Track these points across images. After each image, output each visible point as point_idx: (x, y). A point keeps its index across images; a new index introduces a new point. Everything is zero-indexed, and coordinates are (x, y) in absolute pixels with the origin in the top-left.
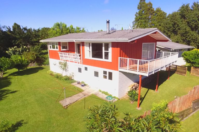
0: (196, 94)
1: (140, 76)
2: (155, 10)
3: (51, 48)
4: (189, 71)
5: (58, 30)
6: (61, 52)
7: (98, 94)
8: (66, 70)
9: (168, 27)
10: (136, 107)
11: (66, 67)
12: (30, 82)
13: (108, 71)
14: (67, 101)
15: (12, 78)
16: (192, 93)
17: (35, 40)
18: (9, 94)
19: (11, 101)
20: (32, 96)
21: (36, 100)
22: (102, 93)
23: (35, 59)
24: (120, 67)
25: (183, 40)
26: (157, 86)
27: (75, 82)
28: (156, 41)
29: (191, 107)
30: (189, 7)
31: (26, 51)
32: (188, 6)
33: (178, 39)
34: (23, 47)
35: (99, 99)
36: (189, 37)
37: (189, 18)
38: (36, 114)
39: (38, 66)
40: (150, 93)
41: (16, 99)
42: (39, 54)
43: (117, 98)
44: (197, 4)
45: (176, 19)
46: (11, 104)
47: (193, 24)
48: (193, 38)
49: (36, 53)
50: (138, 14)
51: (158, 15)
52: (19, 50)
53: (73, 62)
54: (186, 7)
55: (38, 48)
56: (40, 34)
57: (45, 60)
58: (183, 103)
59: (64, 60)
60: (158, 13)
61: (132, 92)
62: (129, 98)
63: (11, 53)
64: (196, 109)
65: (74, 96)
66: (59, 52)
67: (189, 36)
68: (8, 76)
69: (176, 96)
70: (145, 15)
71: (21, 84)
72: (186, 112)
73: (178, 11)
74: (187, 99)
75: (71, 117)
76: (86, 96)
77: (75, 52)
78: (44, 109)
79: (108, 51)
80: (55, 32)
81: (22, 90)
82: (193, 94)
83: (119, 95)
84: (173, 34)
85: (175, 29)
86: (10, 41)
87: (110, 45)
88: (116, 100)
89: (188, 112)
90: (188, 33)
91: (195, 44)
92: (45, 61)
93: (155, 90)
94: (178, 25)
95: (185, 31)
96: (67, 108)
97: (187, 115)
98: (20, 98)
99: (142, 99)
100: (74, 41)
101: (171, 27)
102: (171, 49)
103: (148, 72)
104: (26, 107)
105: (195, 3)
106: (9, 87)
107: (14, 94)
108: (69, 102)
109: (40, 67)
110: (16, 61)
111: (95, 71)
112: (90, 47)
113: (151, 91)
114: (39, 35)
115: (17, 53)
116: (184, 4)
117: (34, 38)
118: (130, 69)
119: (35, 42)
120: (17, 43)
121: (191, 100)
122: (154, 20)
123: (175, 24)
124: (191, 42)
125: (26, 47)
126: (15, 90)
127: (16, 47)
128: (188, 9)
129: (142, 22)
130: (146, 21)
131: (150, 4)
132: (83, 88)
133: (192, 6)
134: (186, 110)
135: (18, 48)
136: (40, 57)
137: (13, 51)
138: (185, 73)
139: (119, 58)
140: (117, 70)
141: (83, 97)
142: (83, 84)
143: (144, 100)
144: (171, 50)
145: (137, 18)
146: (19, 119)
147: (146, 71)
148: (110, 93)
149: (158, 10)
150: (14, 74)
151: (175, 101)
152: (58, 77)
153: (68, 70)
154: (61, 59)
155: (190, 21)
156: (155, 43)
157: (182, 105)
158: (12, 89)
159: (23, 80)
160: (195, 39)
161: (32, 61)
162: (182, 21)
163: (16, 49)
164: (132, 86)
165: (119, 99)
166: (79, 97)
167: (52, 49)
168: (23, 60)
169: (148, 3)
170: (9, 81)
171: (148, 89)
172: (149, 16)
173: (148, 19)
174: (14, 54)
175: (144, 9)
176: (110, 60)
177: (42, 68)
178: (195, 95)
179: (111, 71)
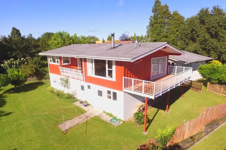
0: (209, 116)
1: (146, 99)
2: (172, 13)
3: (51, 61)
4: (205, 87)
5: (60, 40)
6: (62, 67)
7: (102, 116)
8: (68, 87)
9: (186, 34)
10: (143, 131)
11: (68, 84)
12: (27, 101)
13: (112, 91)
14: (67, 125)
15: (7, 96)
16: (204, 116)
17: (34, 51)
18: (3, 117)
19: (4, 125)
20: (29, 119)
21: (33, 124)
22: (107, 114)
23: (34, 73)
24: (125, 87)
25: (202, 48)
26: (167, 106)
27: (77, 100)
28: (168, 54)
29: (204, 130)
30: (209, 12)
31: (24, 63)
32: (208, 10)
33: (196, 48)
34: (20, 59)
35: (103, 122)
36: (208, 46)
37: (208, 24)
38: (31, 140)
39: (38, 81)
40: (159, 114)
41: (10, 123)
42: (38, 67)
43: (122, 121)
44: (217, 8)
45: (194, 24)
46: (4, 130)
47: (213, 31)
48: (213, 47)
49: (36, 66)
50: (153, 18)
51: (175, 19)
52: (16, 63)
53: (75, 78)
54: (205, 11)
55: (37, 60)
56: (40, 44)
57: (45, 73)
58: (194, 127)
59: (65, 76)
60: (175, 16)
61: (139, 115)
62: (136, 121)
63: (6, 67)
64: (209, 132)
65: (76, 118)
66: (60, 67)
67: (208, 44)
68: (2, 94)
69: (185, 120)
70: (160, 19)
71: (17, 103)
72: (198, 137)
73: (197, 15)
74: (198, 122)
75: (70, 144)
76: (88, 118)
77: (77, 66)
78: (41, 134)
79: (112, 69)
80: (56, 42)
81: (18, 112)
82: (206, 116)
83: (124, 117)
84: (191, 42)
85: (194, 36)
86: (5, 52)
87: (114, 63)
88: (121, 123)
89: (199, 136)
90: (208, 41)
91: (215, 53)
92: (46, 75)
93: (166, 111)
94: (196, 32)
95: (204, 39)
96: (66, 133)
97: (198, 139)
98: (15, 121)
99: (150, 121)
100: (75, 56)
101: (189, 34)
102: (185, 62)
103: (154, 95)
104: (21, 132)
105: (215, 7)
106: (3, 108)
107: (8, 116)
108: (70, 125)
109: (40, 81)
110: (12, 76)
111: (98, 90)
112: (92, 64)
113: (161, 111)
114: (39, 46)
115: (14, 66)
116: (203, 9)
117: (34, 48)
118: (135, 91)
119: (34, 53)
120: (13, 55)
121: (203, 123)
122: (171, 25)
123: (193, 30)
124: (211, 51)
125: (24, 59)
126: (9, 112)
127: (13, 59)
128: (207, 14)
129: (157, 27)
130: (162, 26)
131: (166, 6)
132: (85, 109)
133: (212, 10)
134: (198, 134)
135: (14, 60)
136: (40, 70)
137: (9, 64)
138: (200, 89)
139: (123, 77)
140: (121, 90)
141: (85, 120)
142: (86, 104)
143: (152, 123)
144: (186, 64)
145: (151, 23)
146: (12, 147)
147: (151, 93)
148: (115, 115)
149: (176, 14)
150: (9, 91)
151: (184, 126)
152: (59, 94)
153: (70, 87)
154: (62, 74)
155: (210, 28)
156: (166, 57)
157: (193, 129)
158: (6, 111)
159: (19, 99)
160: (215, 48)
161: (30, 75)
162: (200, 28)
163: (12, 62)
164: (139, 107)
165: (125, 122)
166: (80, 120)
167: (52, 63)
168: (20, 75)
169: (164, 6)
170: (4, 100)
171: (157, 109)
172: (165, 20)
173: (164, 23)
174: (11, 67)
175: (160, 12)
176: (114, 79)
177: (42, 84)
178: (207, 118)
179: (115, 91)
